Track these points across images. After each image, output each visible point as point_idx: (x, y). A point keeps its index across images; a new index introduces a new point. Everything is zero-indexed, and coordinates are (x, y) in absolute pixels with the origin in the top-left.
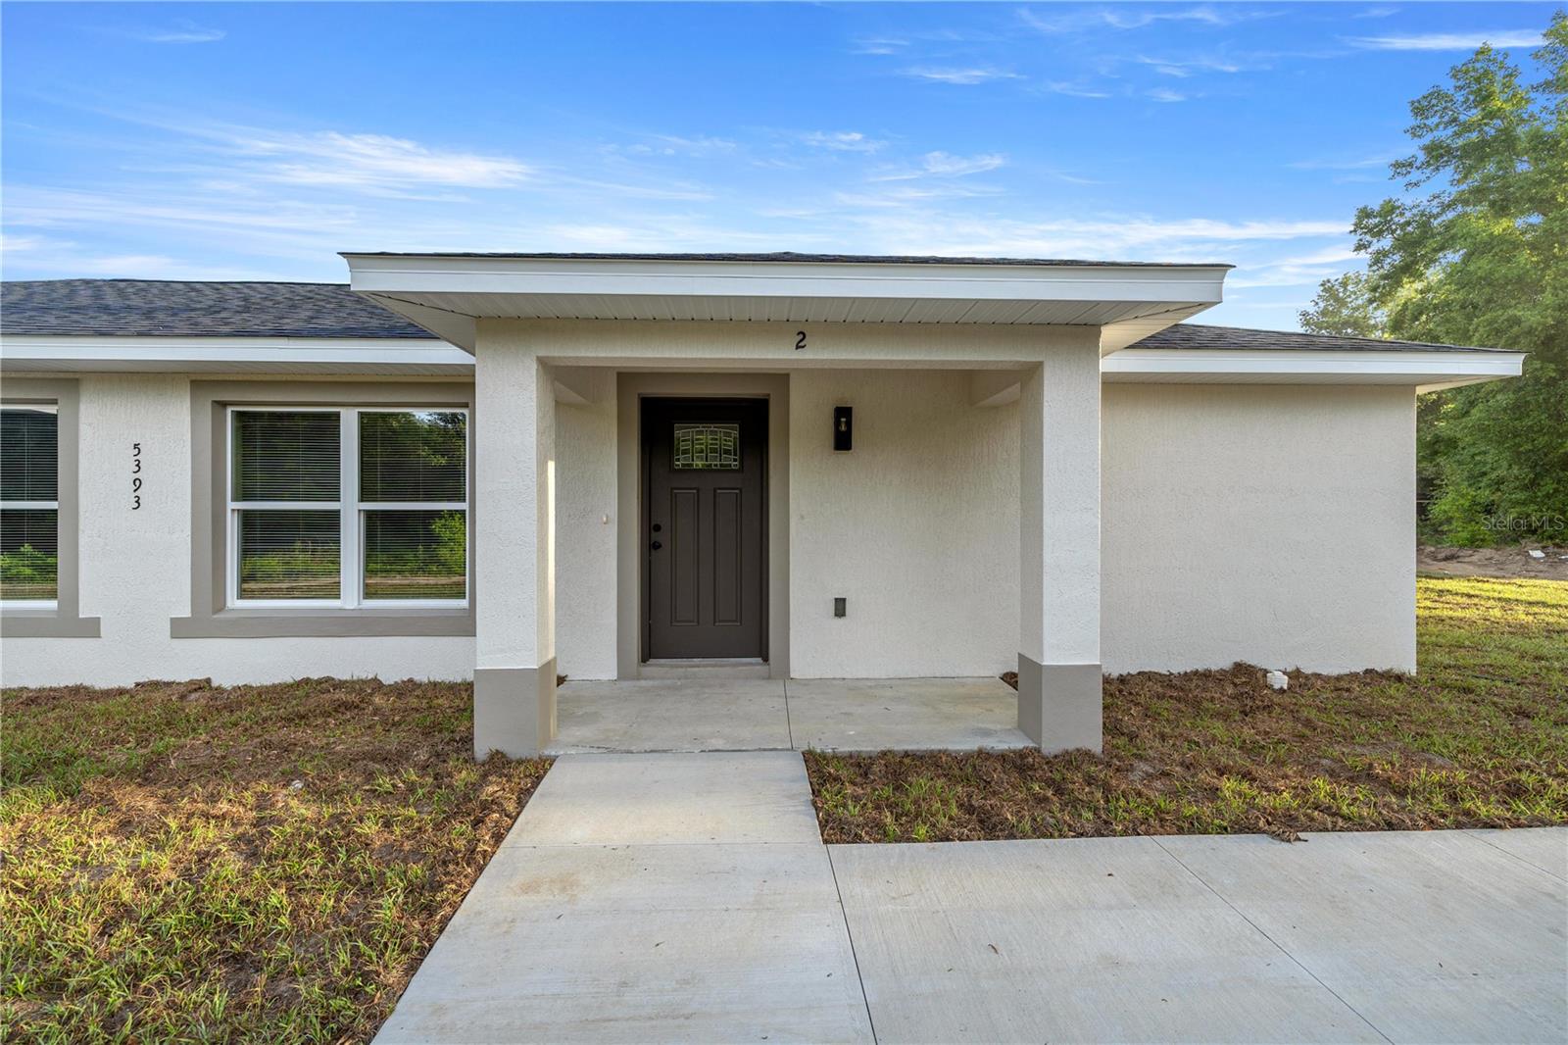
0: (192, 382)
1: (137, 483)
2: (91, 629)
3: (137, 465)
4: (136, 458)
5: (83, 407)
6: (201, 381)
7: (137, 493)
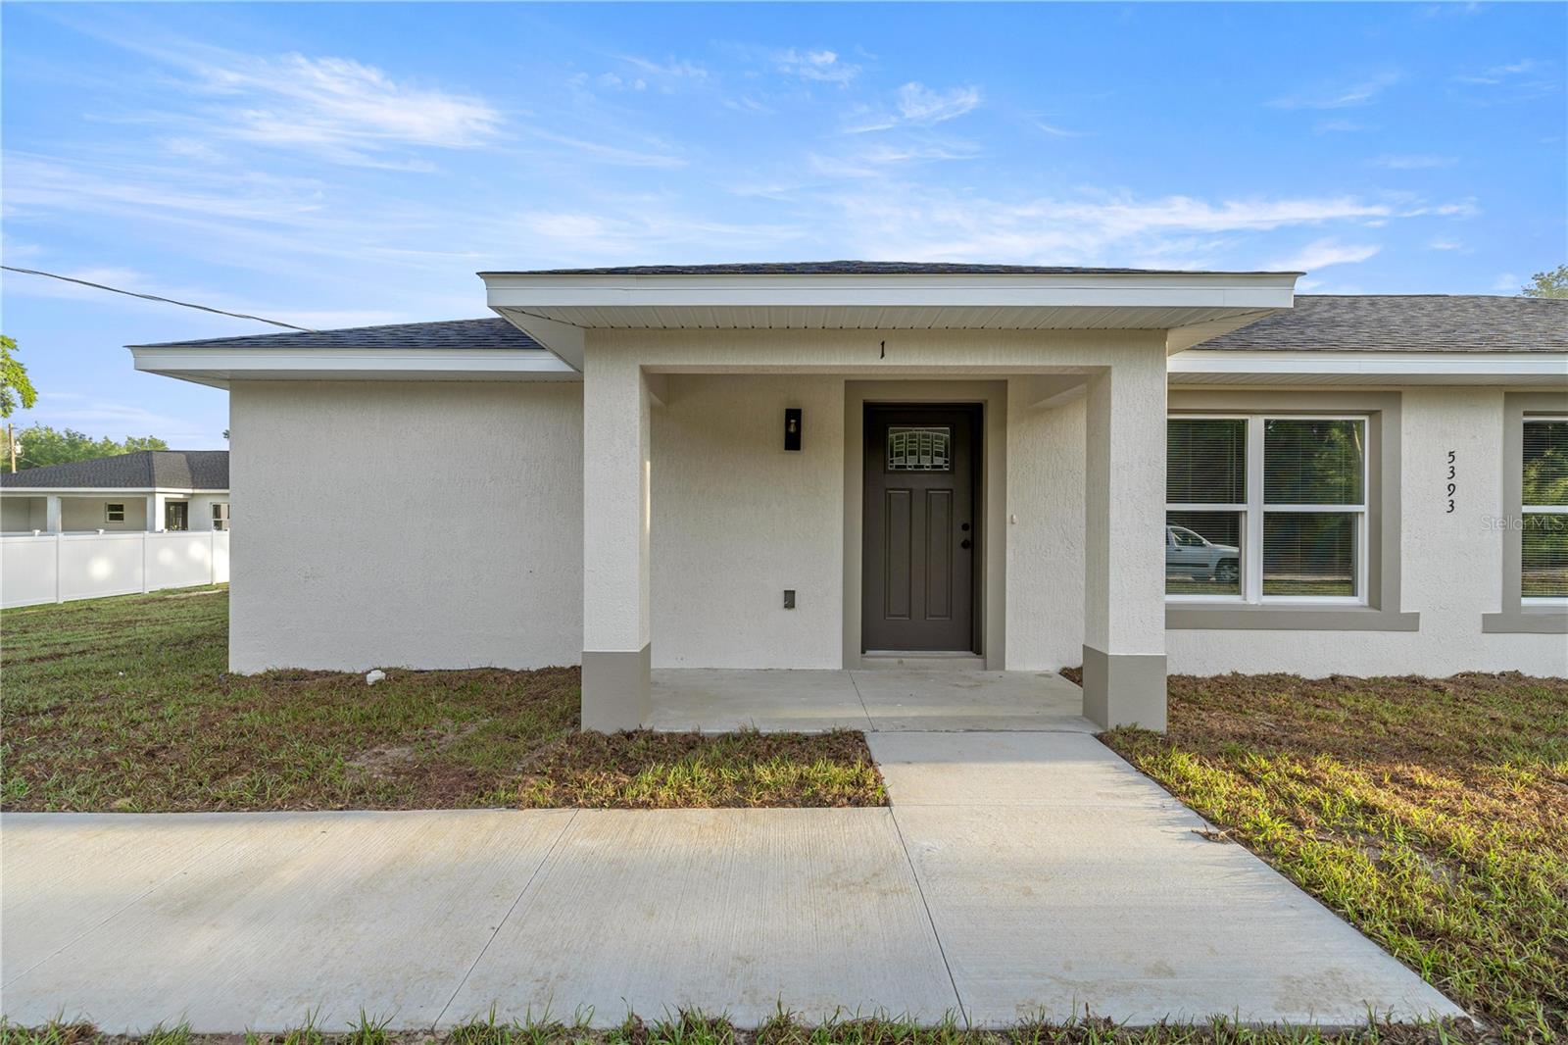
0: (1506, 393)
1: (1452, 488)
2: (1411, 623)
3: (1452, 472)
4: (1451, 465)
5: (1404, 416)
6: (1513, 392)
7: (1450, 498)
